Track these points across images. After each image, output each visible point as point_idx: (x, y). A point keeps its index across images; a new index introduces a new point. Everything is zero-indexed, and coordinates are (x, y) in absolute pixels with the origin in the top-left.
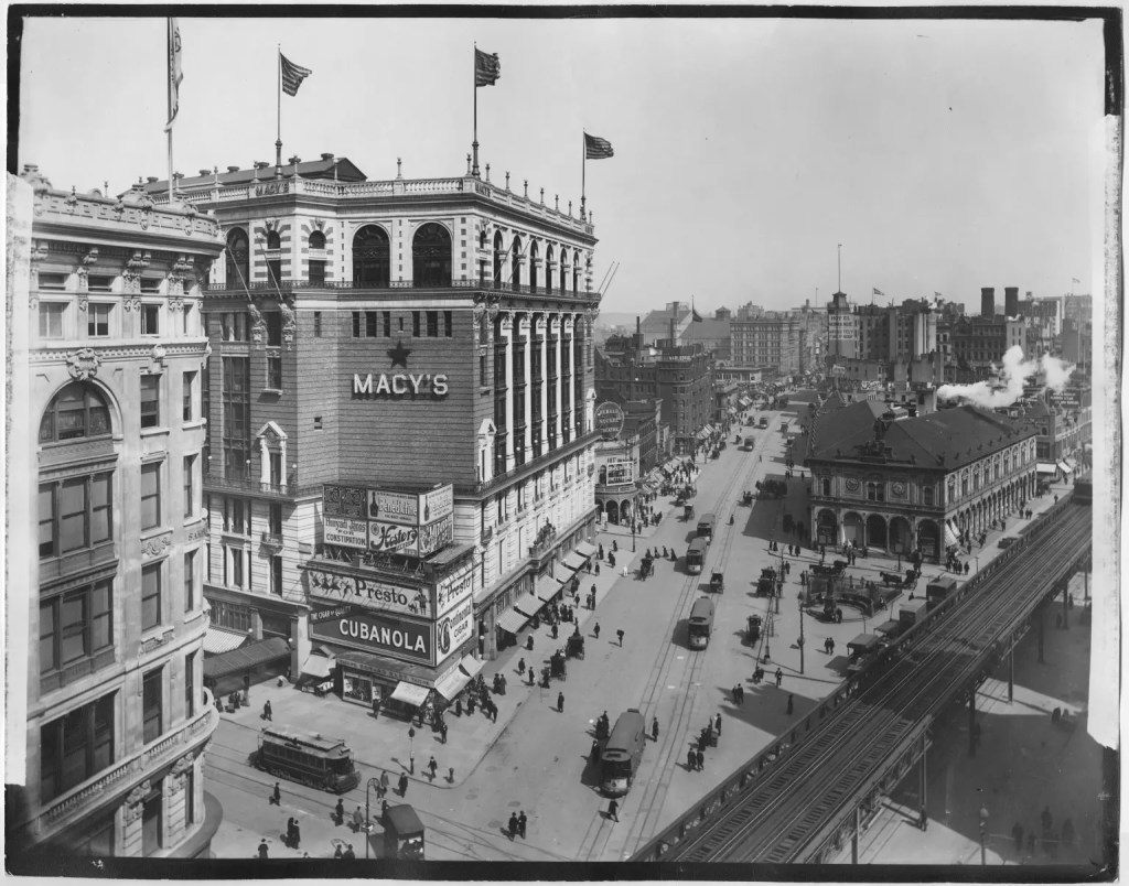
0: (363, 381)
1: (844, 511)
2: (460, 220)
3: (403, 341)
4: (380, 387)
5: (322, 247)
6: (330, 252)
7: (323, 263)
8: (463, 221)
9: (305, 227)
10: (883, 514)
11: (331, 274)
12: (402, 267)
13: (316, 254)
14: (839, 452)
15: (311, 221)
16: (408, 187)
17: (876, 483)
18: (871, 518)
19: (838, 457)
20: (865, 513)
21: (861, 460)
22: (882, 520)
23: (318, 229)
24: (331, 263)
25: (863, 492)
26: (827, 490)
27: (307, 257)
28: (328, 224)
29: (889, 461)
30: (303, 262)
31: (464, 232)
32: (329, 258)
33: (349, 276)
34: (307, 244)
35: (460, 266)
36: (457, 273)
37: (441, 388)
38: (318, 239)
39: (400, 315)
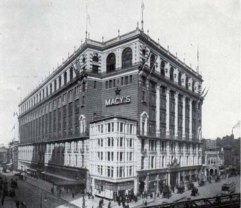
0: (108, 102)
2: (135, 44)
3: (119, 87)
4: (112, 103)
5: (97, 61)
6: (100, 63)
7: (98, 67)
9: (91, 54)
11: (100, 70)
12: (119, 64)
13: (95, 64)
15: (94, 53)
16: (121, 38)
23: (96, 55)
24: (100, 67)
27: (92, 63)
28: (99, 55)
30: (90, 65)
31: (136, 48)
33: (105, 70)
34: (92, 60)
35: (135, 59)
37: (128, 100)
38: (96, 59)
39: (118, 79)
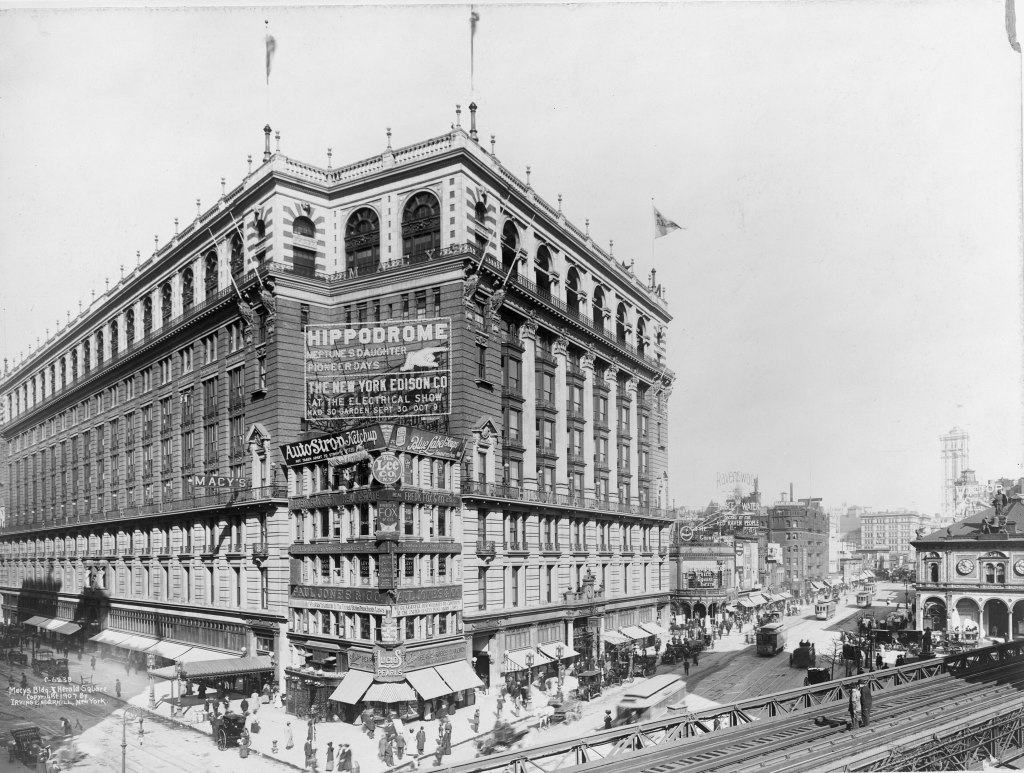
1: (956, 597)
2: (449, 181)
5: (312, 236)
6: (321, 243)
7: (313, 253)
8: (452, 182)
9: (286, 209)
10: (1004, 597)
11: (323, 267)
12: (391, 246)
13: (303, 242)
14: (949, 532)
15: (297, 206)
16: (398, 158)
17: (995, 563)
18: (990, 604)
19: (949, 536)
20: (981, 599)
21: (977, 538)
22: (1002, 605)
23: (305, 214)
24: (323, 255)
25: (978, 575)
26: (935, 576)
27: (291, 241)
29: (1011, 536)
30: (286, 246)
31: (452, 194)
32: (319, 249)
33: (341, 267)
34: (290, 228)
35: (449, 234)
36: (446, 241)
38: (305, 226)
39: (390, 302)
